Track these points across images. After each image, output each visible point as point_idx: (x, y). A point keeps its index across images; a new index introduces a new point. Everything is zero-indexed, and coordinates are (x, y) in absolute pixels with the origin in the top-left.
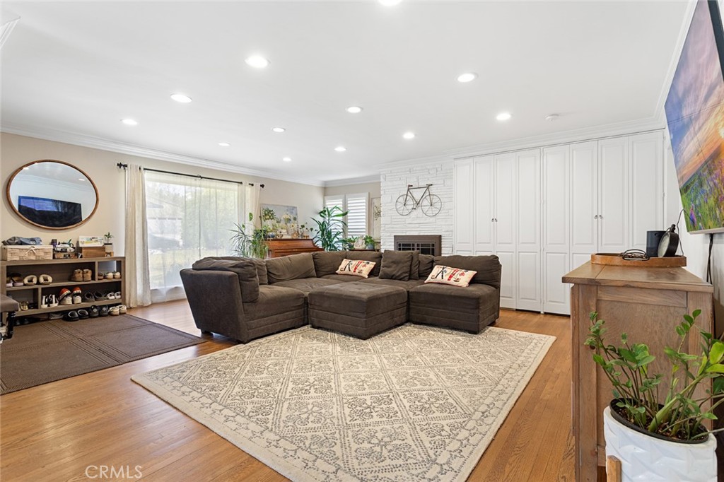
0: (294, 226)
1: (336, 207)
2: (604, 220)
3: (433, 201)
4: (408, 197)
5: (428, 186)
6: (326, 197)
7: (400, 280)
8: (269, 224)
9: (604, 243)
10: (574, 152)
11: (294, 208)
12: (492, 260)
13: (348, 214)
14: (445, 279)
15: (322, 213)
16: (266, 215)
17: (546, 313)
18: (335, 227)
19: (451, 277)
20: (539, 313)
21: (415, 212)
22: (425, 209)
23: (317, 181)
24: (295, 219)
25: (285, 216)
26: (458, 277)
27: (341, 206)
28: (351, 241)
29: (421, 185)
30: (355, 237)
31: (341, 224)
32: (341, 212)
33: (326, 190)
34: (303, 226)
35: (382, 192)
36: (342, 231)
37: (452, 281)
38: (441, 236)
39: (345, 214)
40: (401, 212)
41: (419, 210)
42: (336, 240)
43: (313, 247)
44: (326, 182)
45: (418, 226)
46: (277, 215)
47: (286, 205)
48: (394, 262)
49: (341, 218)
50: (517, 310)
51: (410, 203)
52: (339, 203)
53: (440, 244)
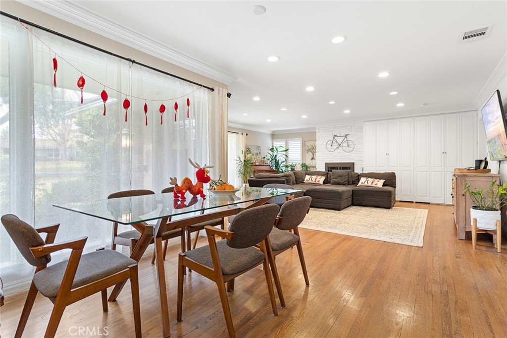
0: (260, 158)
1: (281, 146)
2: (447, 155)
3: (350, 144)
4: (334, 142)
5: (346, 136)
6: (274, 140)
7: (344, 185)
8: (249, 156)
9: (447, 166)
10: (432, 120)
11: (259, 147)
12: (392, 175)
13: (289, 150)
14: (370, 184)
15: (272, 150)
16: (247, 151)
17: (416, 202)
18: (281, 158)
19: (372, 183)
20: (413, 202)
21: (338, 150)
22: (344, 148)
23: (268, 131)
24: (260, 153)
25: (256, 152)
26: (377, 183)
27: (284, 146)
28: (293, 166)
29: (342, 135)
30: (294, 164)
31: (284, 156)
32: (284, 149)
33: (274, 136)
34: (264, 158)
35: (317, 138)
36: (285, 160)
37: (373, 185)
38: (354, 163)
39: (286, 151)
40: (329, 150)
41: (341, 148)
42: (281, 165)
43: (270, 169)
44: (274, 131)
45: (339, 157)
46: (252, 151)
47: (255, 145)
48: (339, 176)
49: (284, 153)
50: (400, 201)
51: (335, 144)
52: (283, 143)
53: (354, 167)
